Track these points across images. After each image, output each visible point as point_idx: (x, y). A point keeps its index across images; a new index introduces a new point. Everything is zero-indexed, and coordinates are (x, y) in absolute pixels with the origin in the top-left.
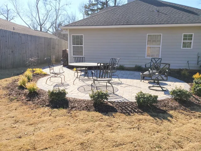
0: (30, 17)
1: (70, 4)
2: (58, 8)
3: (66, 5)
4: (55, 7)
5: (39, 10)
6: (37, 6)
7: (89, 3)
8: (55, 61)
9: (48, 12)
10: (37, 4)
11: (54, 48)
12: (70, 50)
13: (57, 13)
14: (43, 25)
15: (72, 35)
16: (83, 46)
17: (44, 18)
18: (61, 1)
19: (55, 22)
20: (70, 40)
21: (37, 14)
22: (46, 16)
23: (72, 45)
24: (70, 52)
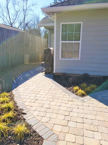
0: (2, 17)
1: (36, 5)
2: (25, 9)
3: (32, 6)
4: (22, 7)
5: (9, 10)
6: (7, 7)
7: (54, 2)
8: (28, 61)
9: (17, 12)
10: (7, 5)
11: (27, 46)
12: (58, 49)
13: (25, 13)
14: (13, 24)
15: (61, 24)
16: (80, 42)
17: (14, 18)
18: (28, 1)
19: (23, 22)
20: (58, 32)
21: (8, 15)
22: (15, 16)
23: (61, 42)
24: (58, 54)
